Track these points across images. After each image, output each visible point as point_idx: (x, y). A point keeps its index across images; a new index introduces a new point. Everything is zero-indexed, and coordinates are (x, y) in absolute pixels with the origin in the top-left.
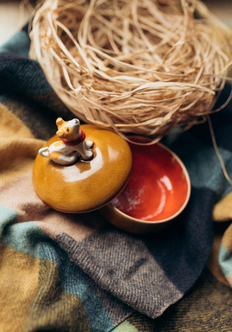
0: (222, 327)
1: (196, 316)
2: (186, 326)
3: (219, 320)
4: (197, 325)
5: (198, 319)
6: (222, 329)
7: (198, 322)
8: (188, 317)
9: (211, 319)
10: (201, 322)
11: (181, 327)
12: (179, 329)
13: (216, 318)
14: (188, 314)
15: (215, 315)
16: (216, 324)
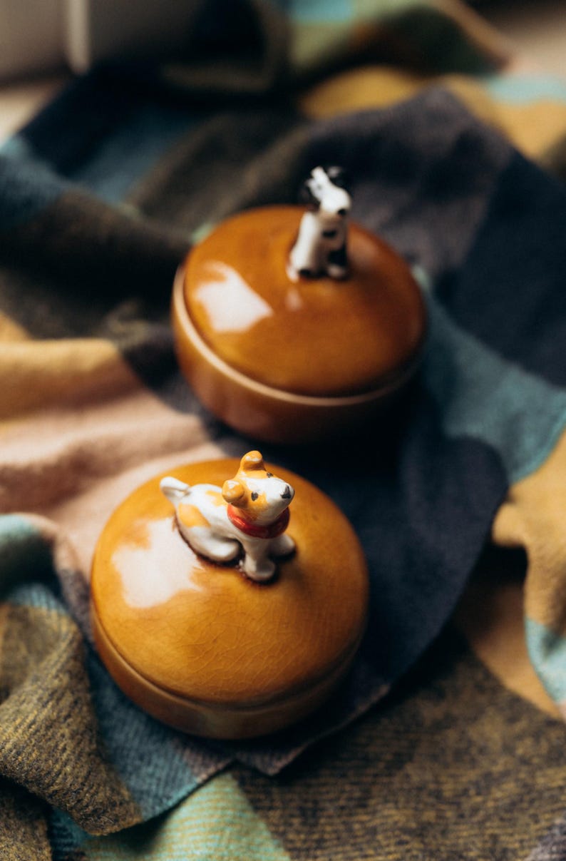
0: (488, 824)
1: (428, 776)
2: (396, 802)
3: (484, 802)
4: (426, 804)
5: (432, 786)
6: (487, 828)
7: (430, 794)
8: (408, 776)
9: (465, 792)
10: (438, 795)
11: (386, 801)
12: (379, 807)
13: (478, 794)
14: (409, 768)
15: (476, 784)
16: (475, 810)
